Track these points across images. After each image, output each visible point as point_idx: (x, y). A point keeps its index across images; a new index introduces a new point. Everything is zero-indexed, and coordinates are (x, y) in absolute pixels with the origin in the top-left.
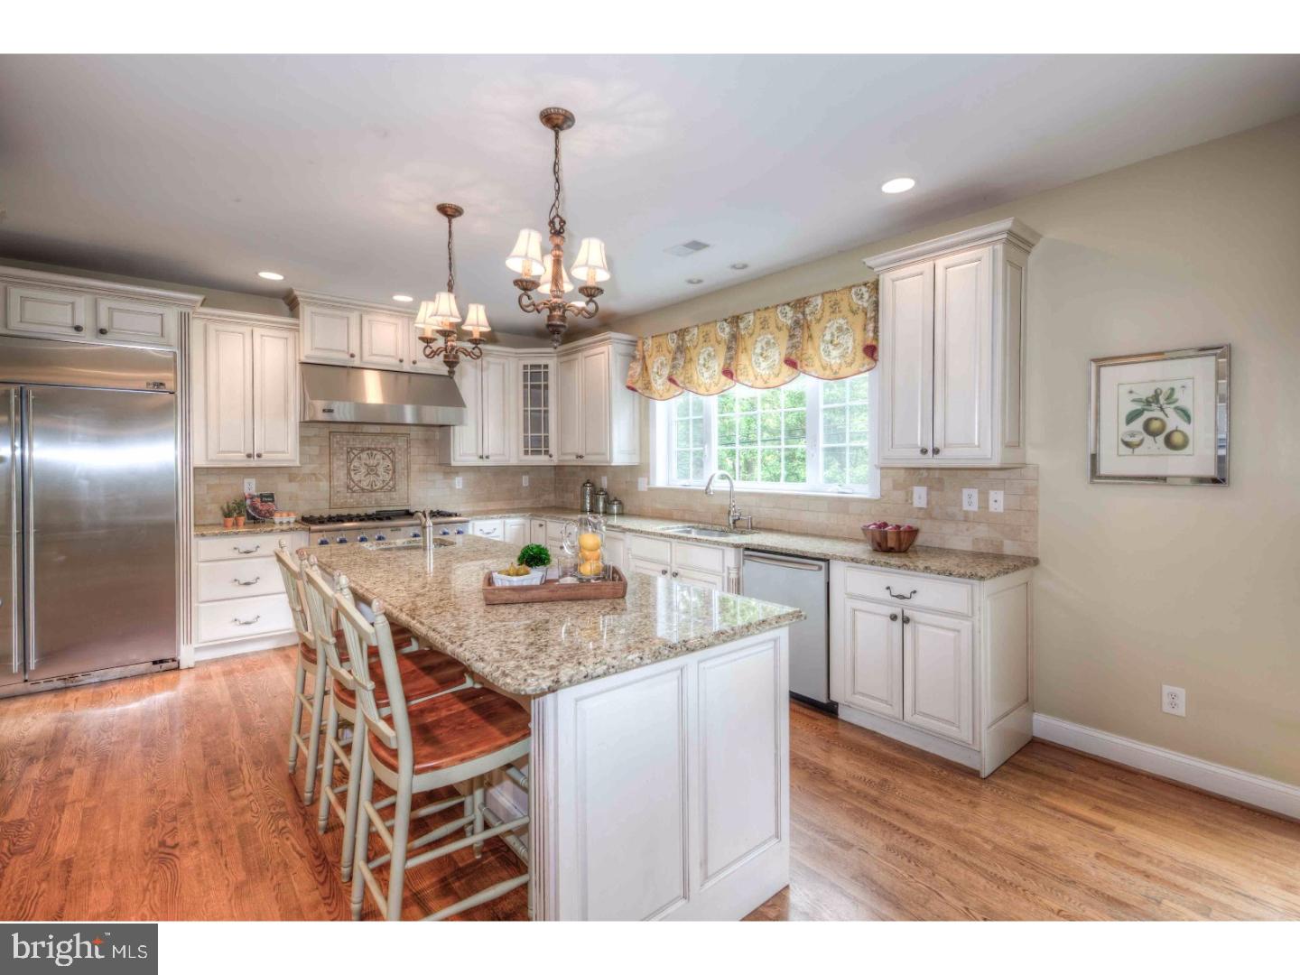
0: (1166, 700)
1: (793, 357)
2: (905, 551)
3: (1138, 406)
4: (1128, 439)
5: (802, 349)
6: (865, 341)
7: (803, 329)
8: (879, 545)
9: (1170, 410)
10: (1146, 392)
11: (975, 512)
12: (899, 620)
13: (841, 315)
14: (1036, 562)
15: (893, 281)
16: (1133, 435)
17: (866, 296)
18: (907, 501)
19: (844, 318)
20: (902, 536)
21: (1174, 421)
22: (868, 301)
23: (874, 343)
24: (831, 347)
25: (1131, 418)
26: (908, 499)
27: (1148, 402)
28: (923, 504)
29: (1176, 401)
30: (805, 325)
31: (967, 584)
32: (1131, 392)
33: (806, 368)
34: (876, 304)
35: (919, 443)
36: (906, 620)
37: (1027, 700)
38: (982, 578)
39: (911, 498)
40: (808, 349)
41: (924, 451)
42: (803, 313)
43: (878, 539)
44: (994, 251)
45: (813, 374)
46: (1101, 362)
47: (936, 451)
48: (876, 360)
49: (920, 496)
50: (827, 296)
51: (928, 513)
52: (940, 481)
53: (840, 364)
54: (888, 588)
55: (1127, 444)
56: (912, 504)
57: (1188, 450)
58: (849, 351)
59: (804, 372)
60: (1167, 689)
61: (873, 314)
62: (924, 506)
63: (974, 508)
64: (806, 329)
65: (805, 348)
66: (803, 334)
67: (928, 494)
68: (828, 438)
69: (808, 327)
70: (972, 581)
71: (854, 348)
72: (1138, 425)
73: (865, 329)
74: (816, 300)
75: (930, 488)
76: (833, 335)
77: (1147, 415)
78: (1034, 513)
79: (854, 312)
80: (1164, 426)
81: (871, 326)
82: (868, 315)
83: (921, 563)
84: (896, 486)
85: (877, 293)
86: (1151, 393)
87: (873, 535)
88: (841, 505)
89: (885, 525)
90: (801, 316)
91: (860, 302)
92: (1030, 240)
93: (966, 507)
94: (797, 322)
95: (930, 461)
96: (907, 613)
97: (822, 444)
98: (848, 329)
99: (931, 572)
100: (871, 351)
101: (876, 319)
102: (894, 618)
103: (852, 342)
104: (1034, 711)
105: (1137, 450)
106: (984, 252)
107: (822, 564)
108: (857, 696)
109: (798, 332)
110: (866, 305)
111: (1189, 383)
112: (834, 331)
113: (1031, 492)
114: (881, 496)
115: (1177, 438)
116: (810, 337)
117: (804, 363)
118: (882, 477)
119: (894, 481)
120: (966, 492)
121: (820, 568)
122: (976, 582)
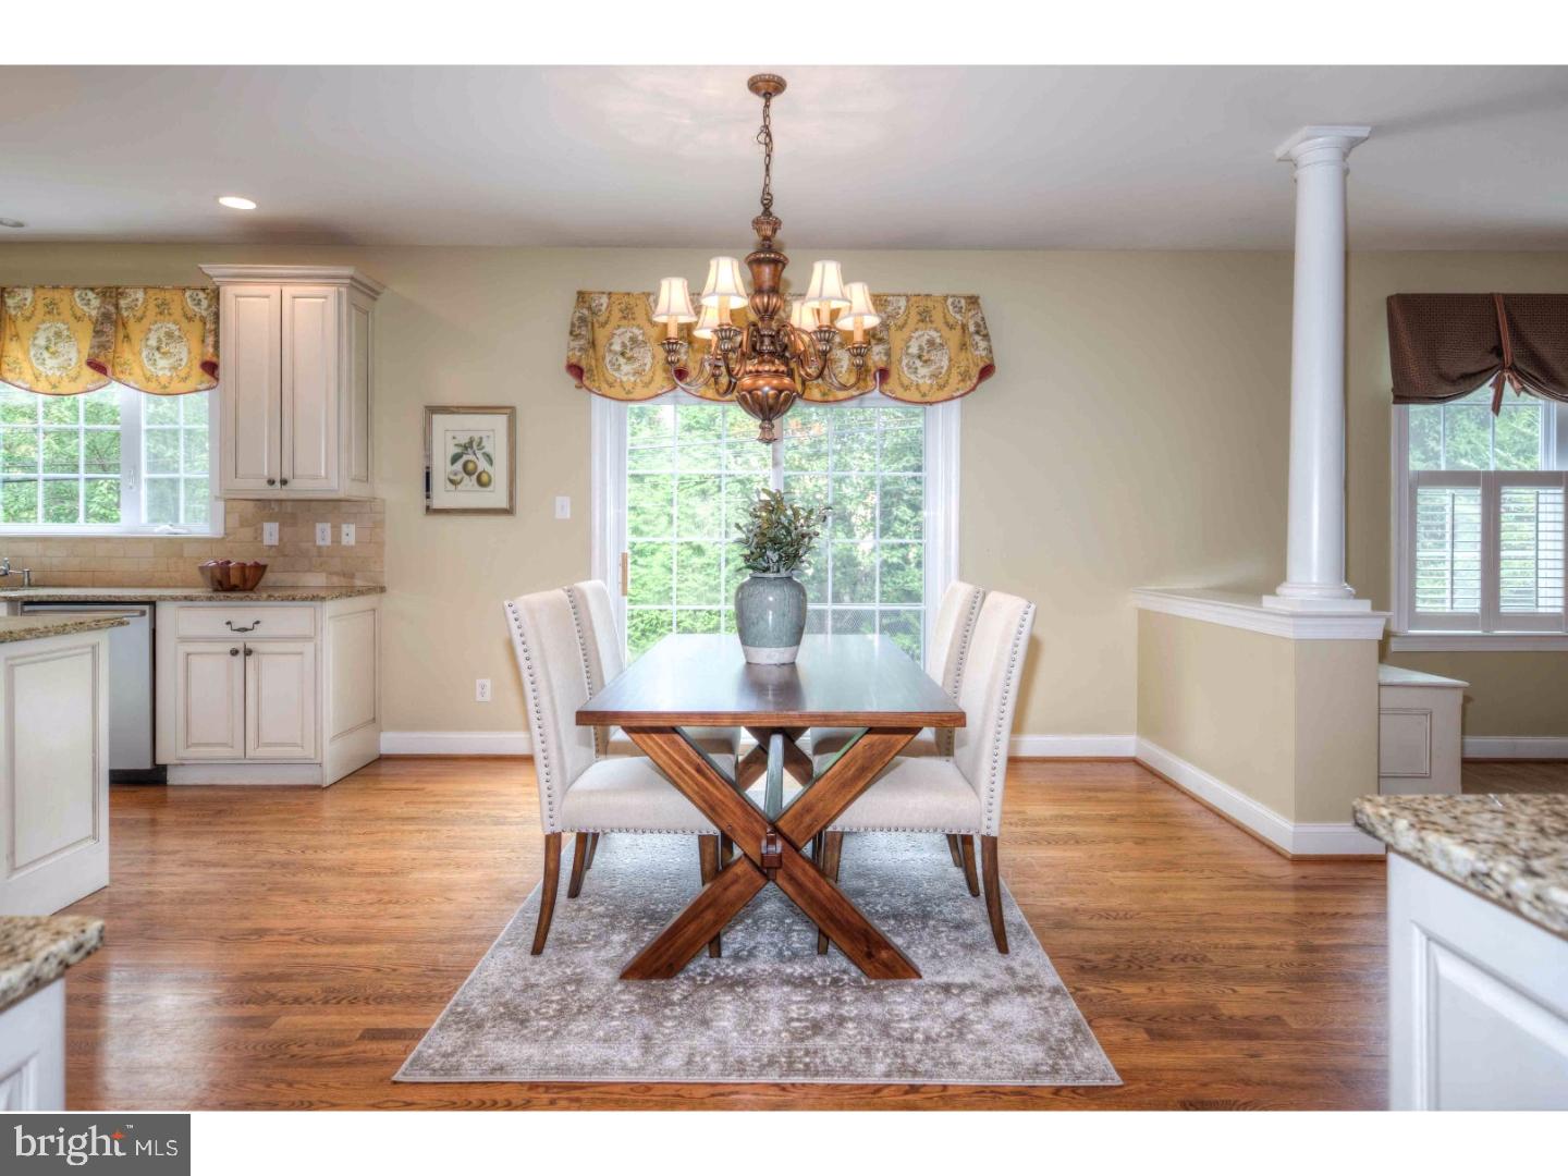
0: (479, 690)
1: (101, 360)
2: (251, 590)
3: (458, 450)
4: (452, 477)
5: (114, 351)
6: (203, 354)
7: (116, 327)
8: (220, 583)
9: (479, 454)
10: (464, 440)
11: (328, 547)
12: (241, 655)
13: (172, 319)
14: (382, 590)
15: (237, 296)
16: (456, 474)
17: (205, 303)
18: (256, 538)
19: (175, 323)
20: (247, 571)
21: (482, 465)
22: (206, 310)
23: (214, 360)
24: (157, 355)
25: (455, 459)
26: (258, 535)
27: (466, 447)
28: (275, 541)
29: (483, 448)
30: (120, 322)
31: (310, 607)
32: (454, 438)
33: (121, 376)
34: (217, 315)
35: (266, 473)
36: (248, 652)
37: (374, 719)
38: (323, 599)
39: (261, 534)
40: (124, 351)
41: (271, 482)
42: (117, 306)
43: (218, 575)
44: (339, 293)
45: (132, 384)
46: (433, 410)
47: (284, 482)
48: (217, 379)
49: (271, 533)
50: (151, 292)
51: (279, 550)
52: (294, 516)
53: (171, 378)
54: (229, 623)
55: (452, 481)
56: (262, 541)
57: (491, 488)
58: (183, 363)
59: (118, 380)
60: (479, 682)
61: (213, 327)
62: (277, 543)
63: (328, 542)
64: (120, 327)
65: (118, 350)
66: (116, 332)
67: (280, 530)
68: (153, 468)
69: (124, 325)
70: (313, 603)
71: (190, 360)
72: (459, 465)
73: (203, 341)
74: (135, 293)
75: (282, 525)
76: (159, 340)
77: (465, 458)
78: (381, 545)
79: (190, 319)
80: (476, 467)
81: (210, 340)
82: (208, 326)
83: (265, 595)
84: (244, 523)
85: (218, 304)
86: (467, 440)
87: (212, 573)
88: (174, 545)
89: (229, 562)
90: (112, 309)
91: (196, 309)
92: (377, 288)
93: (319, 542)
94: (106, 317)
95: (278, 492)
96: (249, 646)
97: (144, 475)
98: (180, 337)
99: (275, 599)
100: (211, 368)
101: (216, 333)
102: (234, 652)
103: (186, 354)
104: (382, 731)
105: (459, 487)
106: (330, 291)
107: (146, 608)
108: (192, 749)
109: (108, 328)
110: (204, 313)
111: (491, 433)
112: (162, 336)
113: (379, 524)
114: (226, 534)
115: (485, 478)
116: (127, 337)
117: (118, 369)
118: (226, 513)
119: (240, 516)
120: (319, 526)
121: (143, 613)
122: (318, 603)
